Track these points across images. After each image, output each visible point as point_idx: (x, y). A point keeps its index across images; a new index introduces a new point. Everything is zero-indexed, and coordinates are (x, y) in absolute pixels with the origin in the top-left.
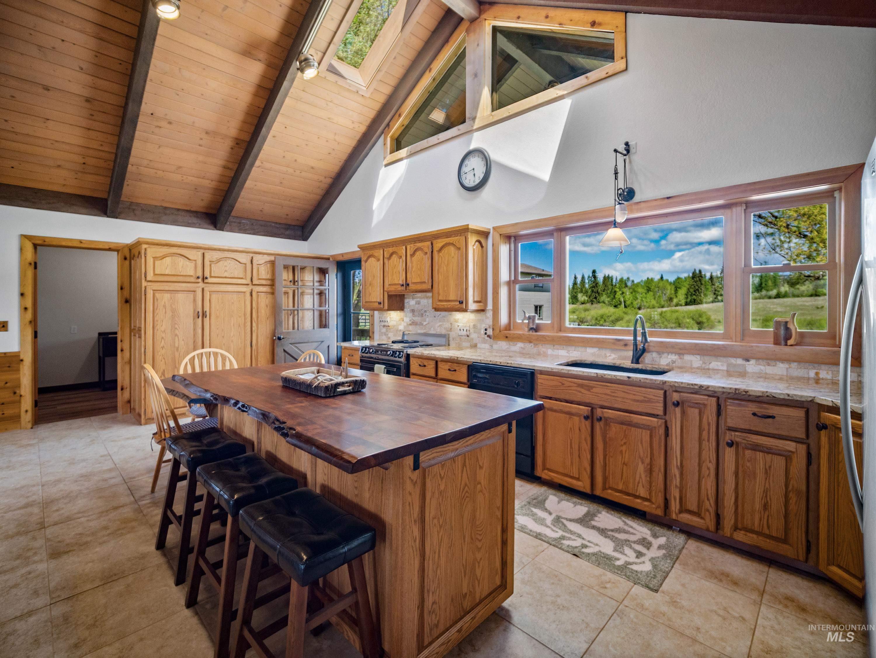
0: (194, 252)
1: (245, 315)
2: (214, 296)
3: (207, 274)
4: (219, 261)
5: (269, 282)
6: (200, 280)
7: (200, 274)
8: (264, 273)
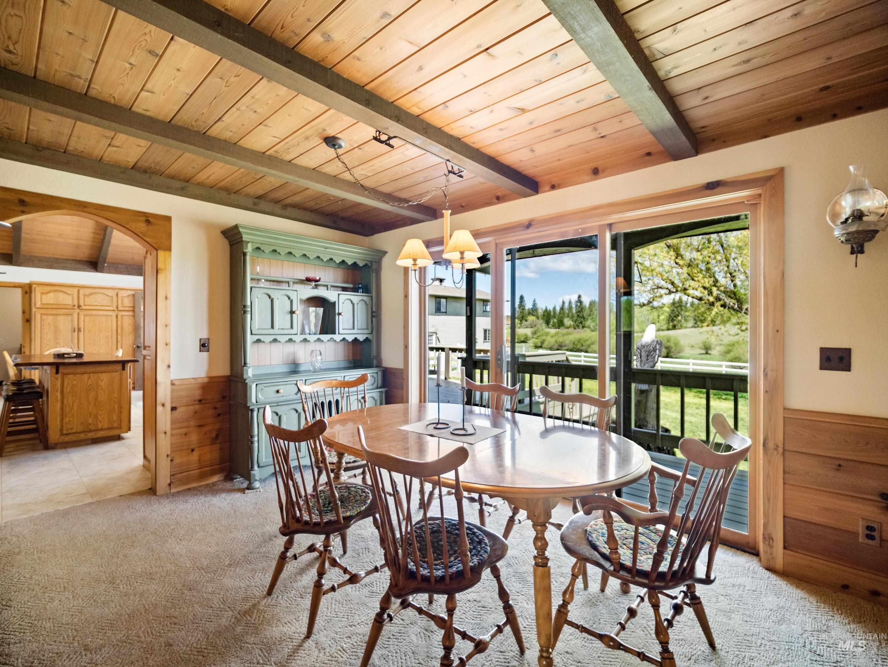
0: (71, 289)
1: (112, 330)
2: (87, 318)
3: (82, 303)
4: (90, 294)
5: (131, 309)
6: (76, 307)
7: (76, 303)
8: (128, 303)
